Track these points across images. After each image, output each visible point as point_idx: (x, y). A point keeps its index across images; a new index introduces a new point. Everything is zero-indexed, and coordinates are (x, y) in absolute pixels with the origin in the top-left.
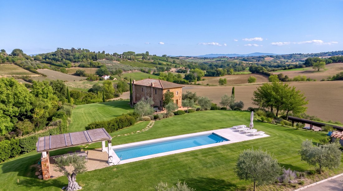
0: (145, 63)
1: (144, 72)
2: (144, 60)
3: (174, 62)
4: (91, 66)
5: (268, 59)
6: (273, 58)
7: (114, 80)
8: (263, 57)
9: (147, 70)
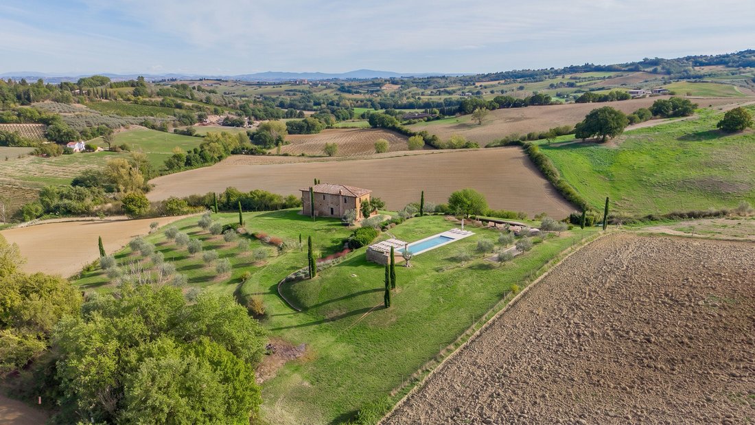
0: (144, 103)
1: (153, 127)
2: (140, 97)
3: (208, 101)
4: (22, 118)
5: (388, 89)
6: (396, 87)
7: (97, 151)
8: (379, 85)
9: (158, 124)
